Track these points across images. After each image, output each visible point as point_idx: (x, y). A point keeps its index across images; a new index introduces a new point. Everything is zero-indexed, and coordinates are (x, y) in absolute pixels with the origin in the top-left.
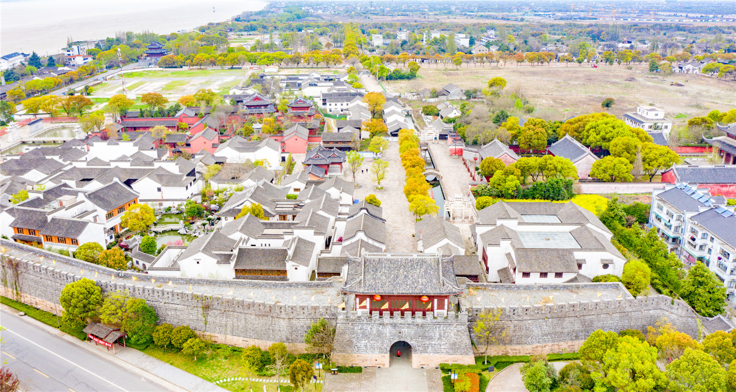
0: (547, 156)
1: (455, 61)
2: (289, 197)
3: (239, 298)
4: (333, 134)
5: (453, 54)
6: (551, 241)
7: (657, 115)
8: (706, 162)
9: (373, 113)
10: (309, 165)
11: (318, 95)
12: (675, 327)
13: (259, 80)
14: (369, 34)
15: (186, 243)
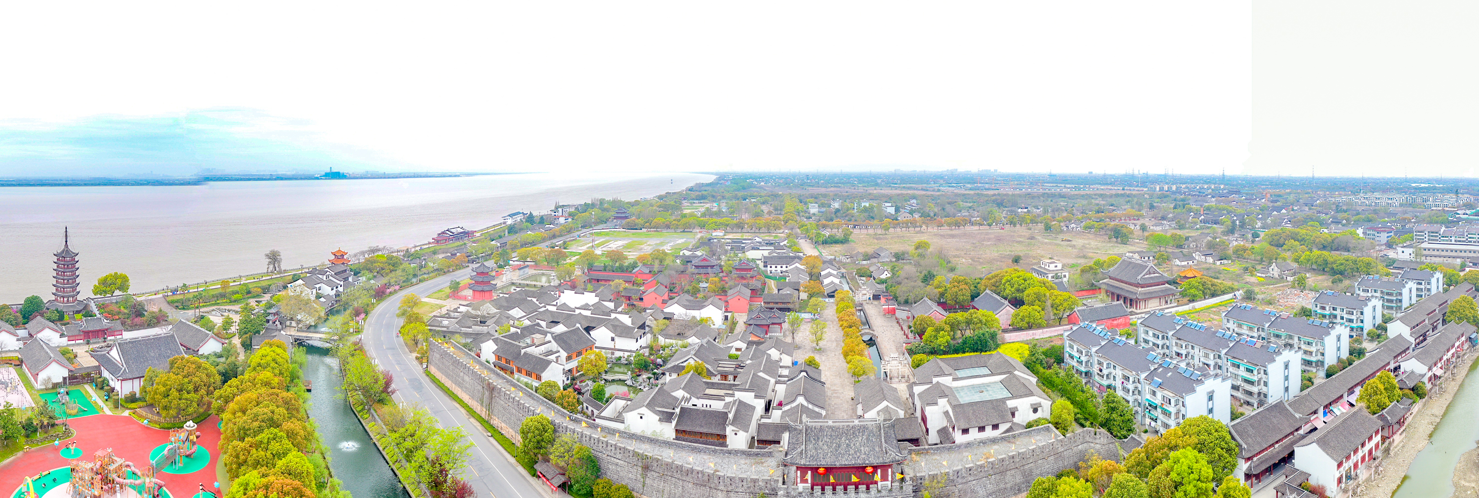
0: (972, 311)
1: (884, 227)
2: (730, 357)
3: (679, 463)
4: (773, 295)
5: (881, 220)
6: (985, 393)
7: (1056, 266)
8: (1098, 302)
9: (811, 275)
10: (750, 325)
11: (760, 258)
12: (1101, 457)
13: (707, 243)
14: (806, 203)
15: (632, 396)
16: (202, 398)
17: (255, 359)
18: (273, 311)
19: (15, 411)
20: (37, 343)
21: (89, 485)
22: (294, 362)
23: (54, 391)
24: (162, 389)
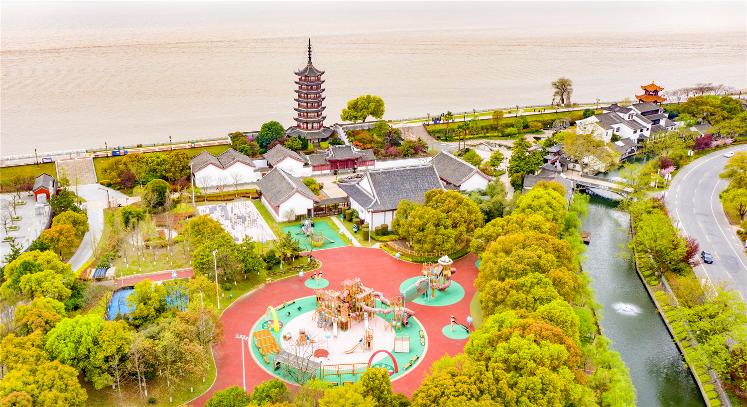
16: (461, 234)
17: (525, 199)
18: (554, 149)
19: (255, 244)
20: (277, 174)
21: (336, 312)
22: (572, 209)
23: (298, 223)
24: (418, 222)
